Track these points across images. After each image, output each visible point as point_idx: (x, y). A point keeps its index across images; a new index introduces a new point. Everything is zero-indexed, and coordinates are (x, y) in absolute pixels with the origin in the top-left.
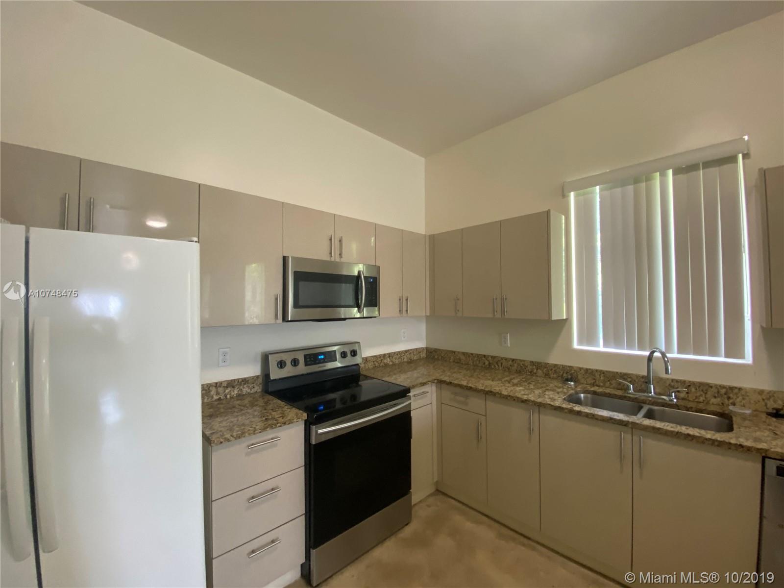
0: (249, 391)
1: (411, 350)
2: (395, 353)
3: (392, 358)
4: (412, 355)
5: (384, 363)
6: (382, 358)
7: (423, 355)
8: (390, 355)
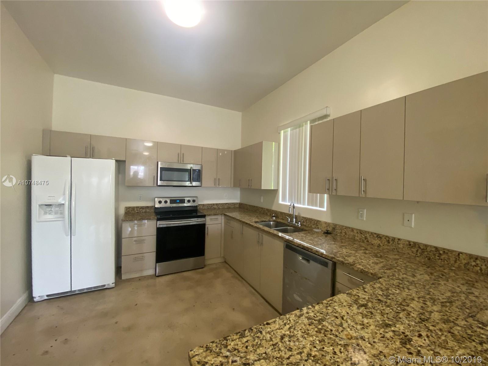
0: (149, 211)
1: (230, 203)
2: (220, 204)
3: (218, 205)
4: (230, 205)
5: (213, 207)
6: (212, 205)
7: (238, 206)
8: (217, 204)
